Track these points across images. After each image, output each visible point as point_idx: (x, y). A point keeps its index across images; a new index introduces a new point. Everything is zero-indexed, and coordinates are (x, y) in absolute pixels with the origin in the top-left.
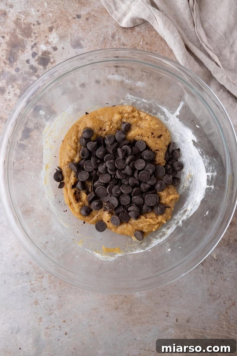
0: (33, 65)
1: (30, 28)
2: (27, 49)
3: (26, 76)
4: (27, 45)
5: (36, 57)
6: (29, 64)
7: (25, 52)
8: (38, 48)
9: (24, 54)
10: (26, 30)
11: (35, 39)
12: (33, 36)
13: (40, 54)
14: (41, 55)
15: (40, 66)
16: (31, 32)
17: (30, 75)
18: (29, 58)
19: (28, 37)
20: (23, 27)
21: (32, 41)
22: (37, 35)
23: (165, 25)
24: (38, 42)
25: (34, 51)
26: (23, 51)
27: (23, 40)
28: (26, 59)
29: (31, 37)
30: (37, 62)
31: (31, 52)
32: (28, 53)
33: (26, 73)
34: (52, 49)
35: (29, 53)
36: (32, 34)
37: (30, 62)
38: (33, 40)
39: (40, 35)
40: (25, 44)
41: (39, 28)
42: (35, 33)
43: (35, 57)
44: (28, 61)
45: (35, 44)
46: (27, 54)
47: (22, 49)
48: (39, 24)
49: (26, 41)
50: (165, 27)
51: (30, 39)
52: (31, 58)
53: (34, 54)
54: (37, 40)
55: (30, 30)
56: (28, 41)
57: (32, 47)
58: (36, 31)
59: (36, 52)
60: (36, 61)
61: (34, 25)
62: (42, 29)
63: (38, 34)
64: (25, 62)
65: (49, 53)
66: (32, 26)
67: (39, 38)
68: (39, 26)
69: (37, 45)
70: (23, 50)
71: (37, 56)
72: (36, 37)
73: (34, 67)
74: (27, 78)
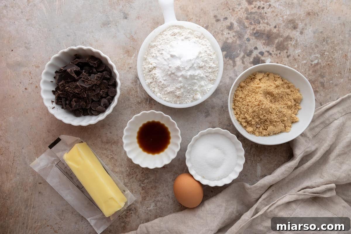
0: (253, 53)
1: (284, 50)
2: (266, 47)
3: (244, 47)
4: (269, 48)
5: (260, 55)
6: (253, 49)
7: (264, 46)
8: (268, 56)
9: (262, 45)
10: (282, 46)
11: (275, 54)
12: (277, 52)
14: (262, 59)
15: (253, 59)
16: (281, 51)
17: (245, 51)
18: (258, 49)
19: (276, 48)
20: (285, 44)
21: (273, 51)
22: (279, 55)
23: (289, 168)
24: (273, 57)
25: (265, 53)
26: (264, 44)
27: (274, 44)
28: (258, 47)
29: (276, 51)
30: (256, 56)
31: (264, 51)
32: (263, 48)
33: (246, 47)
35: (263, 49)
36: (279, 51)
37: (256, 51)
38: (274, 52)
39: (278, 58)
40: (270, 45)
41: (284, 57)
42: (280, 53)
43: (259, 54)
44: (256, 48)
45: (271, 54)
46: (262, 47)
47: (266, 43)
48: (288, 57)
49: (273, 46)
50: (288, 168)
51: (275, 50)
52: (259, 51)
53: (262, 53)
54: (274, 56)
55: (282, 49)
56: (273, 48)
57: (268, 52)
58: (281, 54)
59: (264, 55)
60: (257, 55)
61: (287, 52)
62: (284, 59)
63: (279, 56)
64: (255, 46)
66: (286, 51)
67: (276, 57)
68: (286, 56)
69: (270, 56)
70: (266, 44)
71: (261, 56)
72: (277, 55)
73: (251, 54)
74: (242, 47)
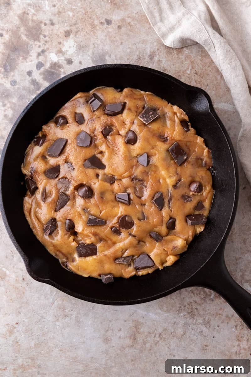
0: (35, 80)
1: (40, 28)
2: (31, 56)
3: (24, 92)
4: (32, 51)
5: (42, 69)
6: (31, 78)
7: (28, 60)
8: (46, 57)
9: (27, 62)
10: (34, 30)
11: (44, 44)
12: (41, 40)
13: (48, 65)
14: (49, 68)
15: (45, 82)
16: (40, 34)
17: (30, 92)
18: (31, 70)
19: (35, 40)
20: (31, 25)
21: (39, 46)
22: (47, 39)
23: (226, 57)
24: (48, 49)
25: (40, 60)
26: (25, 59)
27: (28, 44)
28: (28, 70)
29: (39, 41)
30: (42, 76)
31: (35, 62)
32: (31, 61)
33: (24, 89)
34: (66, 62)
35: (33, 62)
36: (41, 37)
37: (33, 74)
38: (41, 45)
39: (52, 41)
40: (29, 49)
41: (52, 30)
42: (45, 36)
43: (39, 70)
44: (29, 73)
45: (43, 51)
46: (30, 63)
47: (24, 55)
48: (52, 24)
49: (32, 45)
50: (226, 59)
51: (37, 43)
52: (34, 69)
53: (40, 65)
54: (47, 45)
55: (39, 30)
56: (34, 46)
57: (39, 55)
58: (46, 34)
59: (42, 62)
60: (40, 74)
61: (45, 24)
62: (56, 32)
63: (49, 38)
64: (26, 74)
65: (60, 66)
66: (43, 25)
67: (50, 43)
68: (52, 27)
69: (45, 53)
70: (26, 56)
71: (43, 67)
72: (46, 42)
73: (37, 83)
74: (24, 95)
